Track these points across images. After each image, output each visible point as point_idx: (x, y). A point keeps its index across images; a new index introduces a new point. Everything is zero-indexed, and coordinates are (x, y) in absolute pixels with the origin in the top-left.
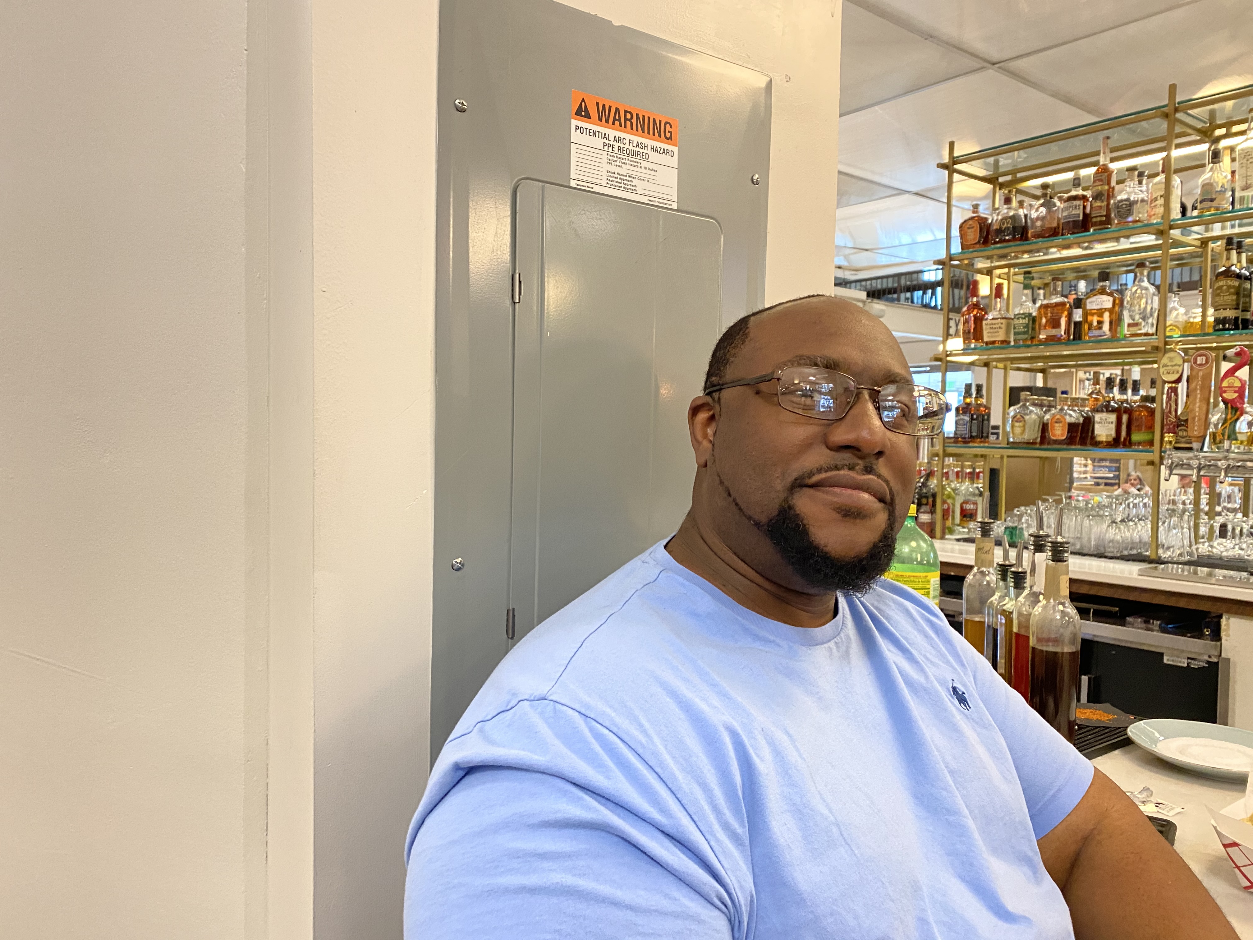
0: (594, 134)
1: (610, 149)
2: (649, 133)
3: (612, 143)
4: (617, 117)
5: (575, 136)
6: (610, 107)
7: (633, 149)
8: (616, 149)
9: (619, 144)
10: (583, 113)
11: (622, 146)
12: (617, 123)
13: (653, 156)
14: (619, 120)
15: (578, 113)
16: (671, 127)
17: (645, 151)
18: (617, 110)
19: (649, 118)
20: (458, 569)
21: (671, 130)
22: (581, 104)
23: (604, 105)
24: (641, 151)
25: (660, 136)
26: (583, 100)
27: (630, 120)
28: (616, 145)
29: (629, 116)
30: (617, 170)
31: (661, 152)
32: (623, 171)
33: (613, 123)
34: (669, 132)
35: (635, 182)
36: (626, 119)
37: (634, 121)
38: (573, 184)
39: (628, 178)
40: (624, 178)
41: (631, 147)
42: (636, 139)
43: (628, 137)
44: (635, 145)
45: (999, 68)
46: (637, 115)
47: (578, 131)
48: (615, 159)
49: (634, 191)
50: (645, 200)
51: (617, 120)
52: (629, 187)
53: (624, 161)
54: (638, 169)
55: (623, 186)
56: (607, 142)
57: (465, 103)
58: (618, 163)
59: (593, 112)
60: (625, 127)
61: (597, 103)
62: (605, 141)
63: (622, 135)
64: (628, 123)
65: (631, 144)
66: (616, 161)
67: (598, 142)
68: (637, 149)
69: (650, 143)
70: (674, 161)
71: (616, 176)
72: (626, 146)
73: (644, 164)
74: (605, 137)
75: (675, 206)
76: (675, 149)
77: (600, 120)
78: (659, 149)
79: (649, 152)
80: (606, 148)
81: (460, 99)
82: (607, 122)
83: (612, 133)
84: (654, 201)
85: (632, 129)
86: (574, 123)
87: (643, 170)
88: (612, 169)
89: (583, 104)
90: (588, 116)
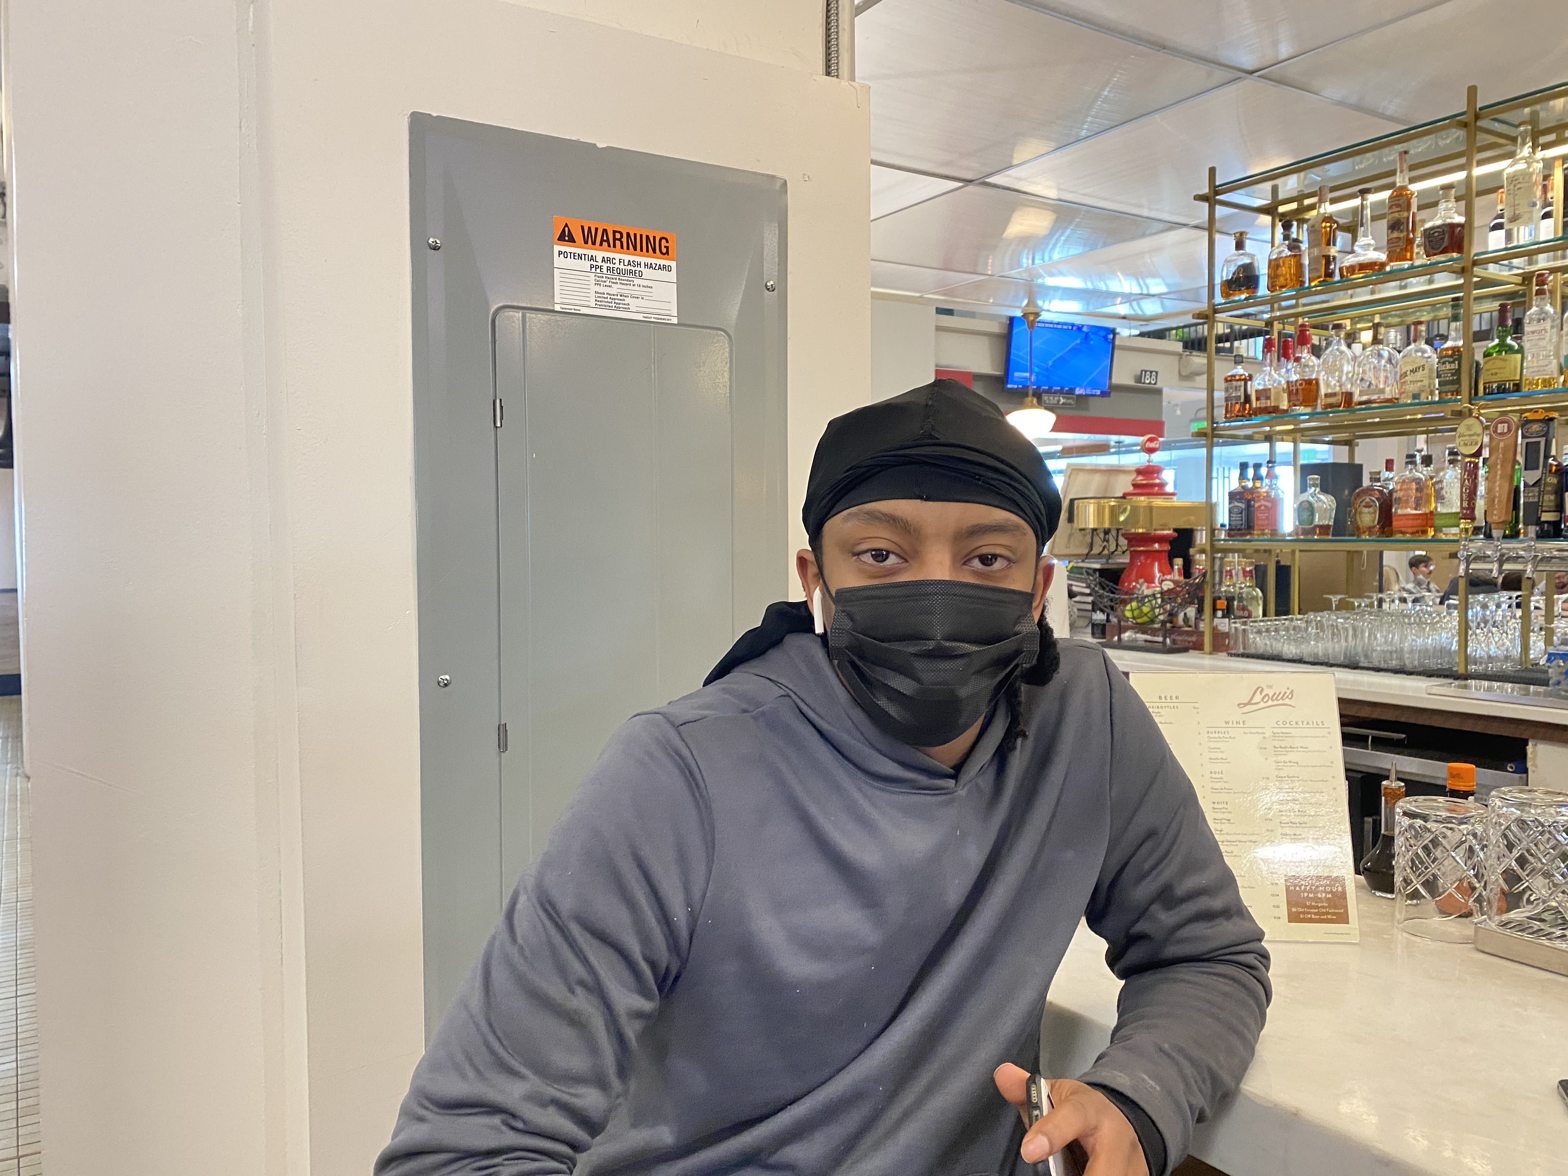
0: (580, 257)
1: (598, 271)
2: (641, 250)
3: (600, 264)
4: (605, 238)
5: (558, 261)
6: (596, 229)
7: (624, 267)
8: (605, 270)
9: (608, 265)
10: (567, 238)
11: (612, 266)
12: (605, 244)
13: (647, 272)
14: (608, 241)
15: (561, 238)
16: (667, 242)
17: (639, 269)
18: (605, 231)
19: (641, 236)
20: (446, 685)
21: (667, 245)
22: (564, 230)
23: (589, 228)
24: (634, 269)
25: (654, 252)
26: (566, 225)
27: (620, 240)
28: (605, 265)
29: (618, 236)
30: (607, 290)
31: (657, 268)
32: (614, 290)
33: (601, 244)
34: (665, 247)
35: (627, 300)
36: (615, 239)
37: (624, 240)
38: (557, 308)
39: (619, 297)
40: (616, 297)
41: (622, 266)
42: (627, 258)
43: (618, 256)
44: (626, 263)
45: (1259, 76)
46: (628, 235)
47: (562, 256)
48: (604, 279)
49: (627, 310)
50: (640, 317)
51: (605, 241)
52: (621, 306)
53: (614, 281)
54: (631, 287)
55: (614, 305)
56: (595, 263)
57: (438, 242)
58: (608, 283)
59: (578, 236)
60: (614, 246)
61: (582, 227)
62: (592, 262)
63: (611, 255)
64: (618, 243)
65: (622, 264)
66: (605, 282)
67: (586, 264)
68: (629, 268)
69: (643, 260)
70: (673, 276)
71: (605, 296)
72: (617, 266)
73: (637, 281)
74: (592, 258)
75: (675, 321)
76: (673, 264)
77: (586, 242)
78: (654, 266)
79: (642, 269)
80: (593, 270)
81: (434, 237)
82: (594, 243)
83: (599, 254)
84: (651, 318)
85: (622, 247)
86: (557, 248)
87: (636, 288)
88: (601, 289)
89: (566, 229)
90: (572, 240)
